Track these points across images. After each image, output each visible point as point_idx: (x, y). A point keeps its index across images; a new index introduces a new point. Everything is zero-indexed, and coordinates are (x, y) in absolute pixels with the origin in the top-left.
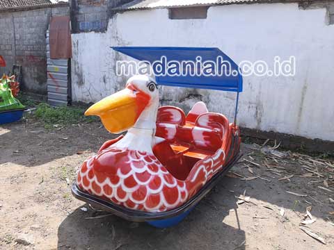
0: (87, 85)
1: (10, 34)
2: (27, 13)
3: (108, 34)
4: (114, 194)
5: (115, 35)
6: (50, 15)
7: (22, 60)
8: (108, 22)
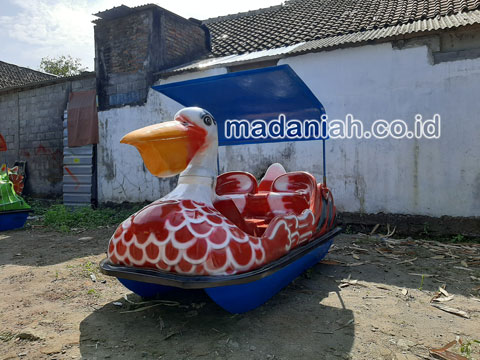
0: (119, 177)
1: (13, 121)
2: (38, 91)
3: (148, 106)
4: (162, 255)
5: (158, 108)
6: (70, 91)
7: (28, 155)
8: (147, 92)
